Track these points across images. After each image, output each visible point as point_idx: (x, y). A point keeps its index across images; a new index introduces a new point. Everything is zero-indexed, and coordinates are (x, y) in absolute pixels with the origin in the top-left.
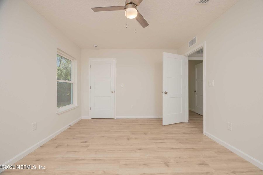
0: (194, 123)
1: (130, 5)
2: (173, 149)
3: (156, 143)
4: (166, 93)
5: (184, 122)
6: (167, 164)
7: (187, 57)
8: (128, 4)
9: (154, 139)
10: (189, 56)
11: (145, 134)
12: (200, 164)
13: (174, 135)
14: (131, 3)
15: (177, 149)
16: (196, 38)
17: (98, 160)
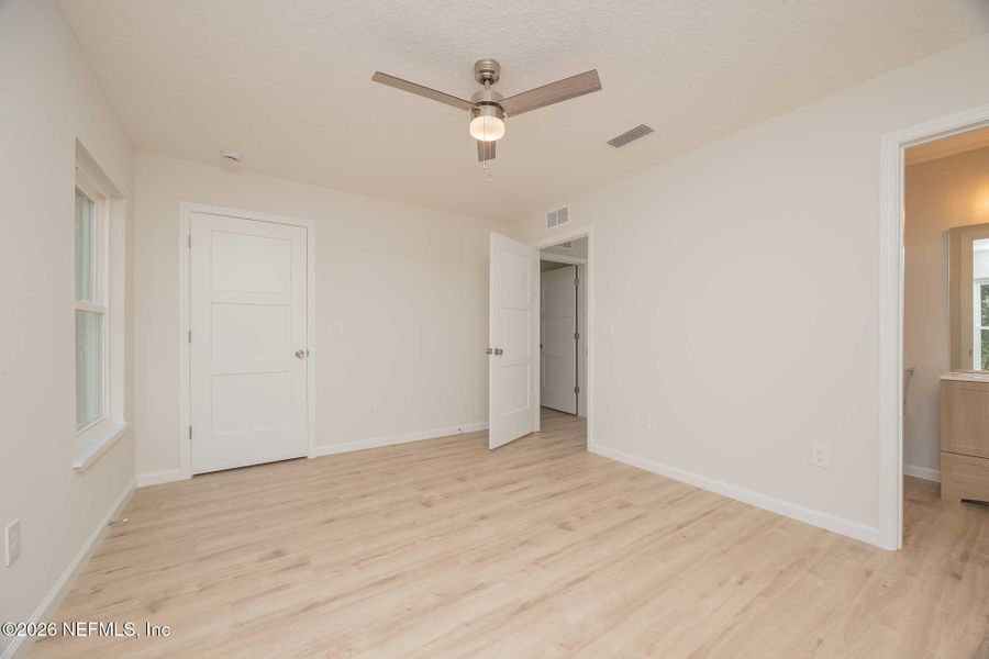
0: (555, 430)
1: (489, 108)
2: (554, 495)
3: (508, 493)
4: (499, 352)
5: (532, 433)
6: (565, 527)
7: (539, 253)
8: (484, 103)
9: (494, 487)
10: (543, 250)
11: (462, 480)
12: (619, 508)
13: (535, 467)
14: (492, 104)
15: (562, 493)
16: (569, 209)
17: (394, 578)
